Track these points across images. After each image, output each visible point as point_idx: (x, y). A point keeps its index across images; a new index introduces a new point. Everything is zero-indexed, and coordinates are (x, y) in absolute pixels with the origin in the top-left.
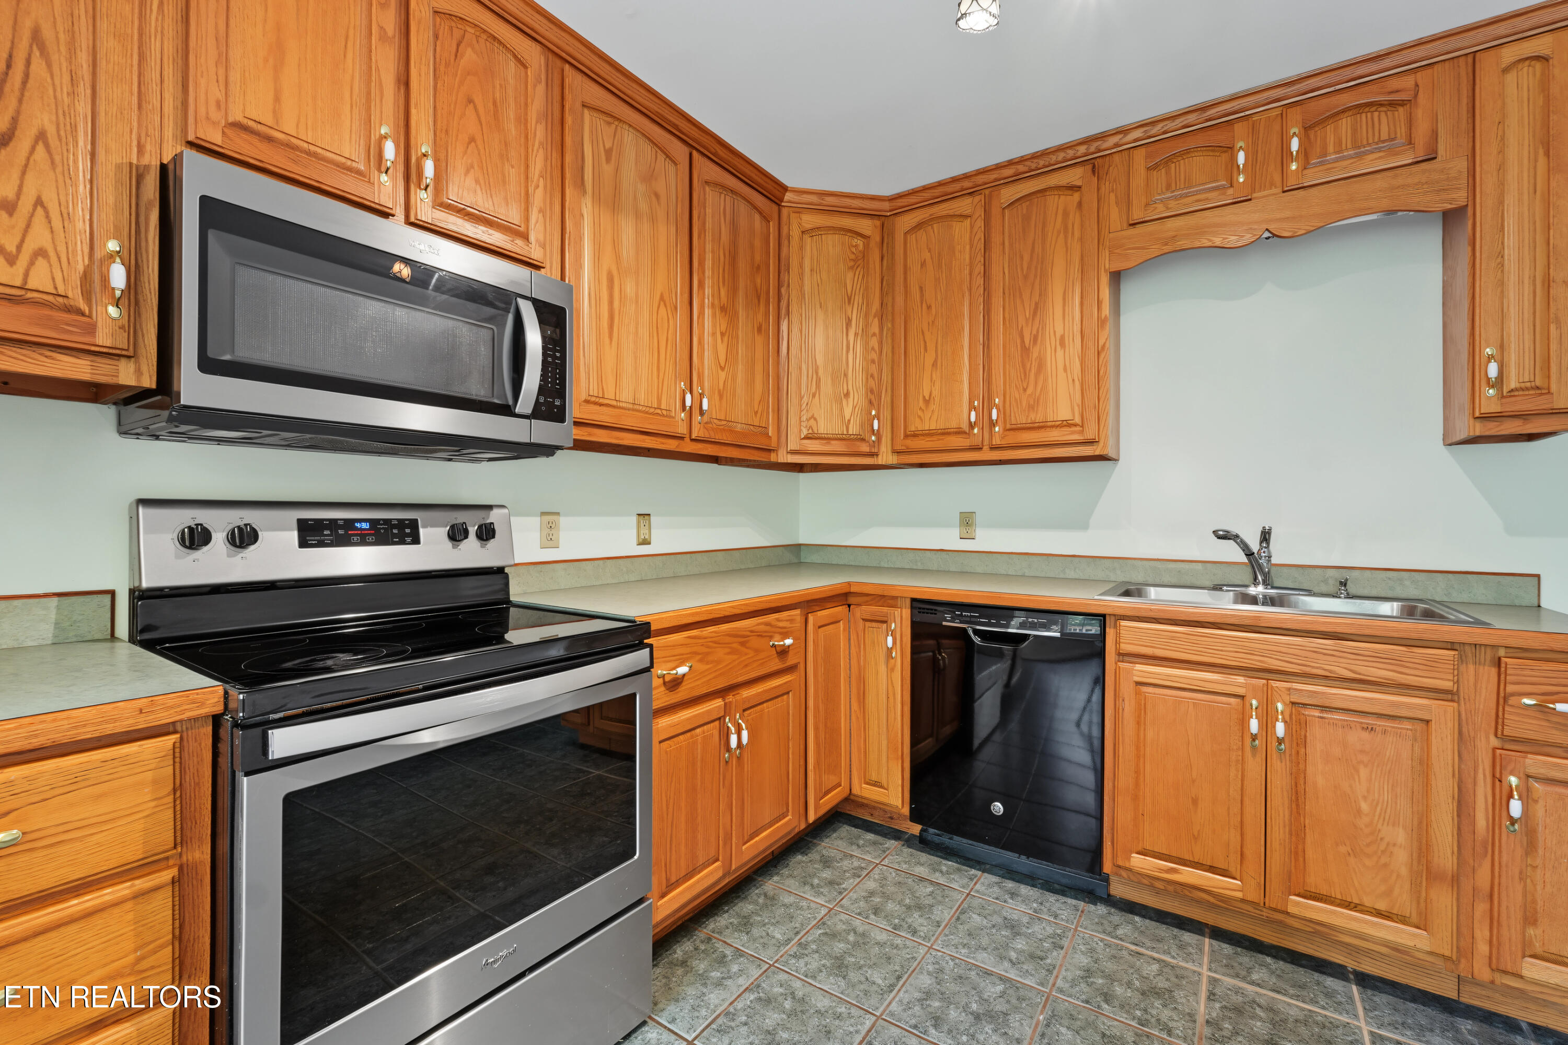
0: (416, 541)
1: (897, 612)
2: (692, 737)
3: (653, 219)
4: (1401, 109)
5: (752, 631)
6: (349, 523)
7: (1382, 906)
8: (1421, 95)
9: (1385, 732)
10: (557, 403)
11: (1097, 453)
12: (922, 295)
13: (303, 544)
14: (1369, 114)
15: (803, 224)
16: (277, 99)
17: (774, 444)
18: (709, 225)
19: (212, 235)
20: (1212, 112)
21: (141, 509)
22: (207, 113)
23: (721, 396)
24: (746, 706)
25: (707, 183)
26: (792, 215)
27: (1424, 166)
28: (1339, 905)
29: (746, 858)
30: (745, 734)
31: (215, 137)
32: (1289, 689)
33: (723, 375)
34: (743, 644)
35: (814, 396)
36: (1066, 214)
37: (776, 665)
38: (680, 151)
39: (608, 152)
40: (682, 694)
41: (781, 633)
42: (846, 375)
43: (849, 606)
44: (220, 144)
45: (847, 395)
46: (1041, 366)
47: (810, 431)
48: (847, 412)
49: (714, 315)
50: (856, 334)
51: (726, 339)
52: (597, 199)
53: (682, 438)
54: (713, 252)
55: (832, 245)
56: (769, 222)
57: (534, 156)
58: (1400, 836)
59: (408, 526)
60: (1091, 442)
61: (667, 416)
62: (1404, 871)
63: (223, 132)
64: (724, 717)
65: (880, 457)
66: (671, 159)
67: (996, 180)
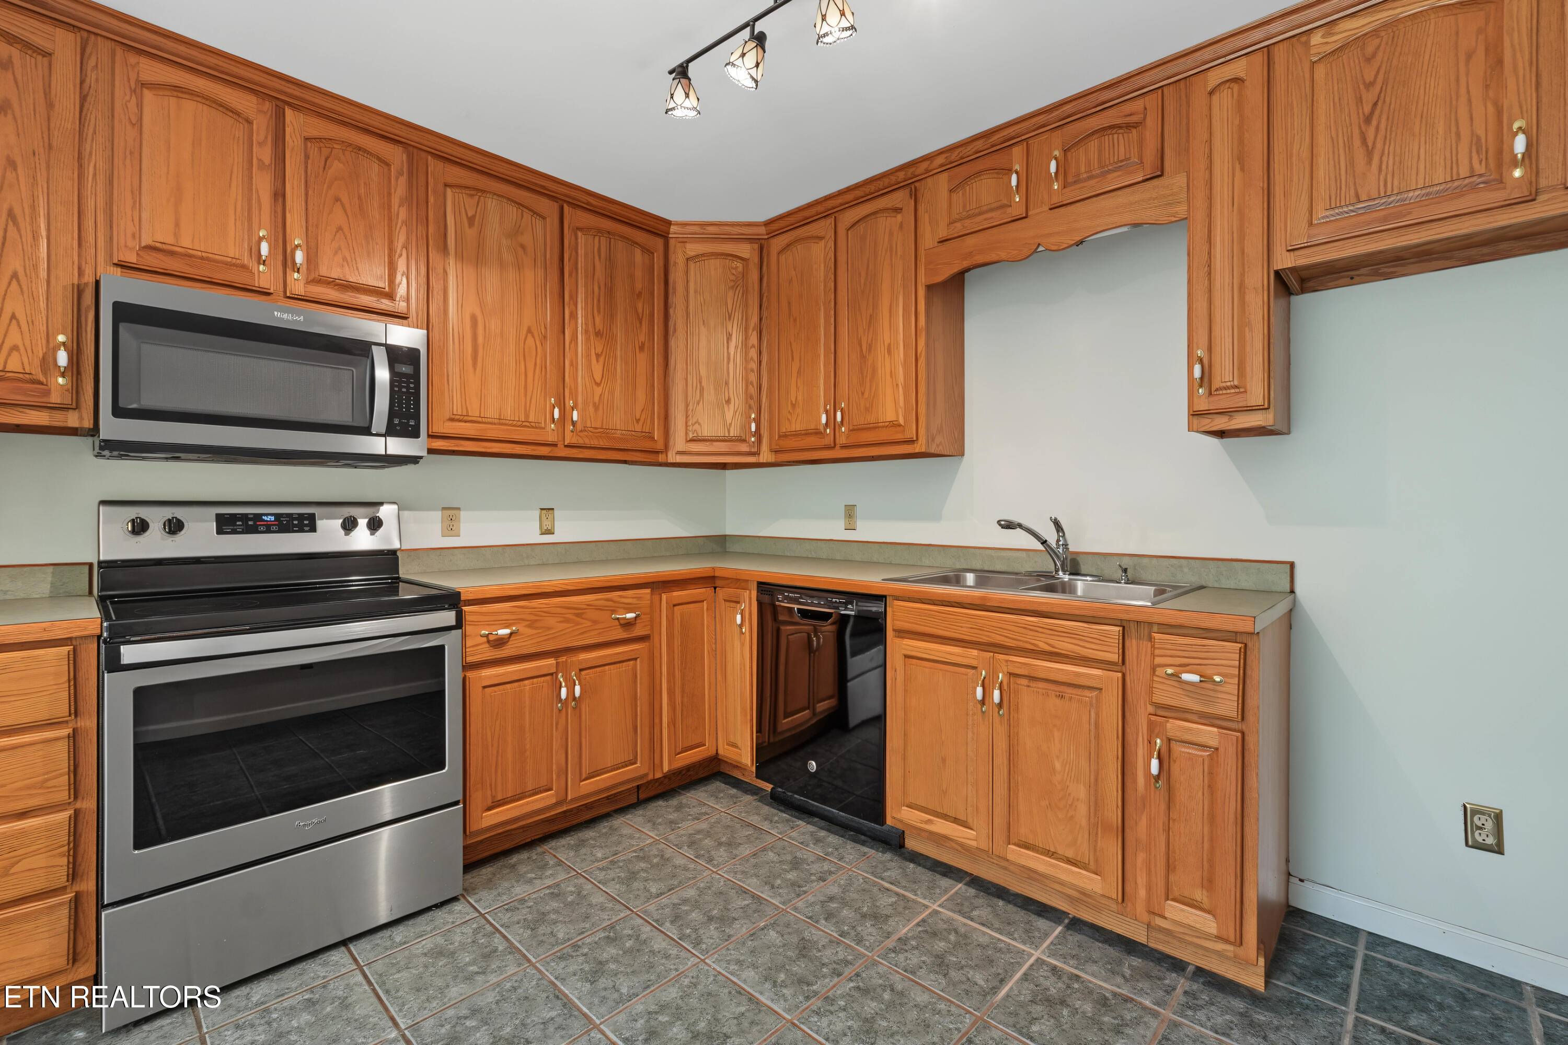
0: (313, 529)
1: (747, 593)
2: (520, 686)
3: (519, 267)
4: (1134, 131)
5: (588, 605)
6: (258, 517)
7: (1070, 854)
8: (1148, 119)
9: (1071, 698)
10: (412, 423)
11: (917, 451)
12: (790, 310)
13: (220, 531)
14: (1111, 136)
15: (688, 252)
16: (177, 225)
17: (660, 446)
18: (581, 264)
19: (122, 327)
20: (995, 138)
21: (101, 508)
22: (126, 242)
23: (596, 408)
24: (584, 666)
25: (578, 229)
26: (679, 245)
27: (1155, 182)
28: (1042, 854)
29: (583, 792)
30: (577, 689)
31: (132, 258)
32: (1007, 661)
33: (598, 391)
34: (578, 615)
35: (698, 403)
36: (891, 234)
37: (621, 634)
38: (548, 207)
39: (471, 221)
40: (507, 651)
41: (624, 608)
42: (727, 383)
43: (715, 588)
44: (135, 262)
45: (728, 402)
46: (874, 371)
47: (695, 435)
48: (729, 415)
49: (588, 340)
50: (736, 347)
51: (602, 359)
52: (461, 257)
53: (556, 445)
54: (586, 286)
55: (714, 267)
56: (653, 253)
57: (397, 231)
58: (1080, 791)
59: (306, 519)
60: (911, 442)
61: (536, 428)
62: (1084, 822)
63: (138, 254)
64: (557, 673)
65: (761, 455)
66: (538, 215)
67: (841, 205)
